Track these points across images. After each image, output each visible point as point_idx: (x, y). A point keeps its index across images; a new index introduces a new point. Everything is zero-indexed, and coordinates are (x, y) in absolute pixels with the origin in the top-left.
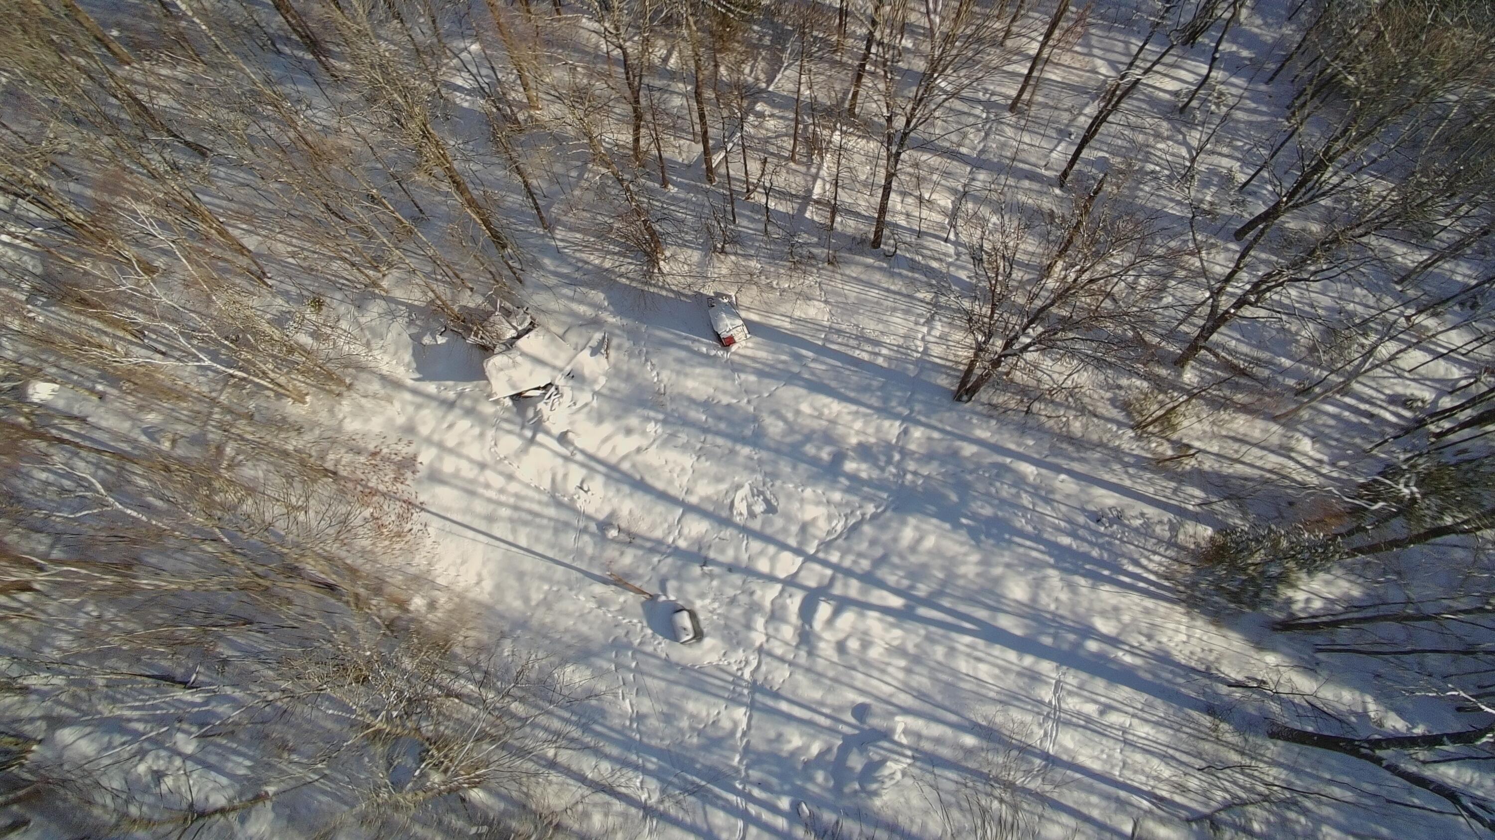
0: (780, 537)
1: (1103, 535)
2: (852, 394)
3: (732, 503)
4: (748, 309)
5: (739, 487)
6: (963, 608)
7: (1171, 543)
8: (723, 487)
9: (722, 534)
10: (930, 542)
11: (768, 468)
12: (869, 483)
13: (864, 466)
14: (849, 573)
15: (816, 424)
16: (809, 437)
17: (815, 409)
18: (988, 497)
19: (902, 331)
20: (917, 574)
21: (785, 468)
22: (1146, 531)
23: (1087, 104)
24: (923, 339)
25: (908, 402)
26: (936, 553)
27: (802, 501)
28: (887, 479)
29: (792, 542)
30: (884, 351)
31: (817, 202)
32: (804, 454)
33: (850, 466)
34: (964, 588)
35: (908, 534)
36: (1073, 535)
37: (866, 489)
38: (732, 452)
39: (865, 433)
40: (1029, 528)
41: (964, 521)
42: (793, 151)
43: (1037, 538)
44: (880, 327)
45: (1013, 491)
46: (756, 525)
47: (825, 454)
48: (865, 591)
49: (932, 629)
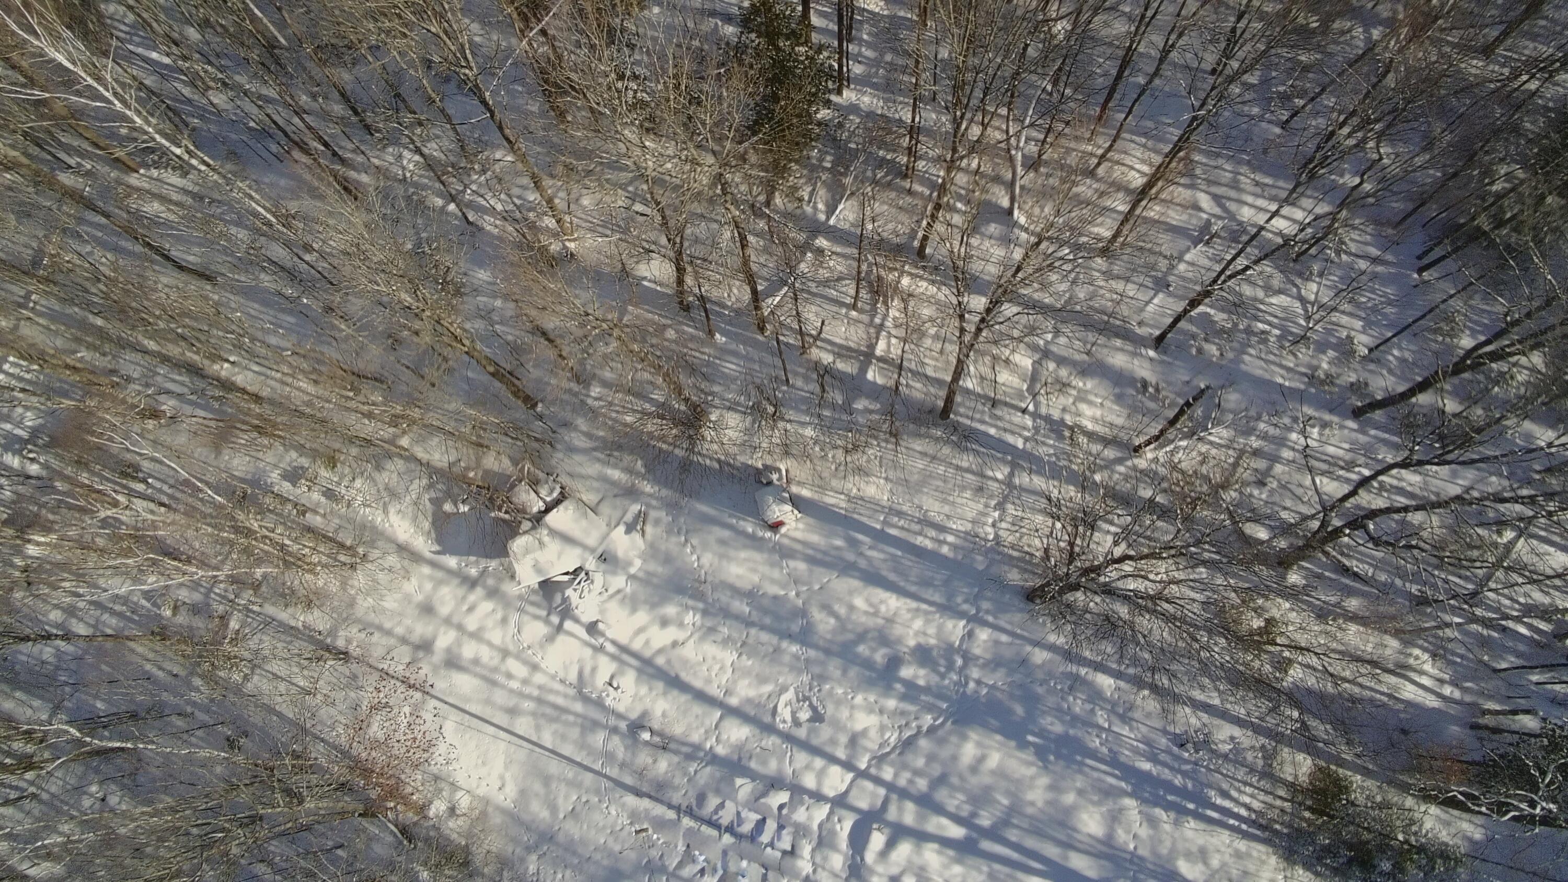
0: (829, 749)
1: (1187, 762)
2: (913, 589)
3: (775, 707)
4: (799, 483)
5: (783, 689)
6: (1031, 843)
7: (1268, 774)
8: (768, 688)
9: (763, 743)
10: (994, 760)
11: (817, 670)
12: (927, 690)
13: (922, 672)
14: (904, 794)
15: (871, 622)
16: (862, 637)
17: (871, 605)
18: (1059, 712)
19: (970, 515)
20: (980, 798)
21: (834, 667)
22: (1235, 757)
24: (994, 525)
25: (974, 600)
26: (1000, 773)
27: (853, 707)
28: (947, 687)
29: (841, 754)
30: (950, 538)
31: (880, 359)
32: (857, 656)
33: (906, 672)
34: (1031, 817)
35: (969, 751)
36: (1153, 759)
37: (923, 697)
38: (777, 650)
39: (925, 634)
40: (1104, 750)
41: (1030, 738)
42: (856, 298)
43: (1114, 761)
44: (947, 509)
45: (1088, 706)
46: (802, 733)
47: (880, 656)
48: (921, 818)
49: (997, 867)
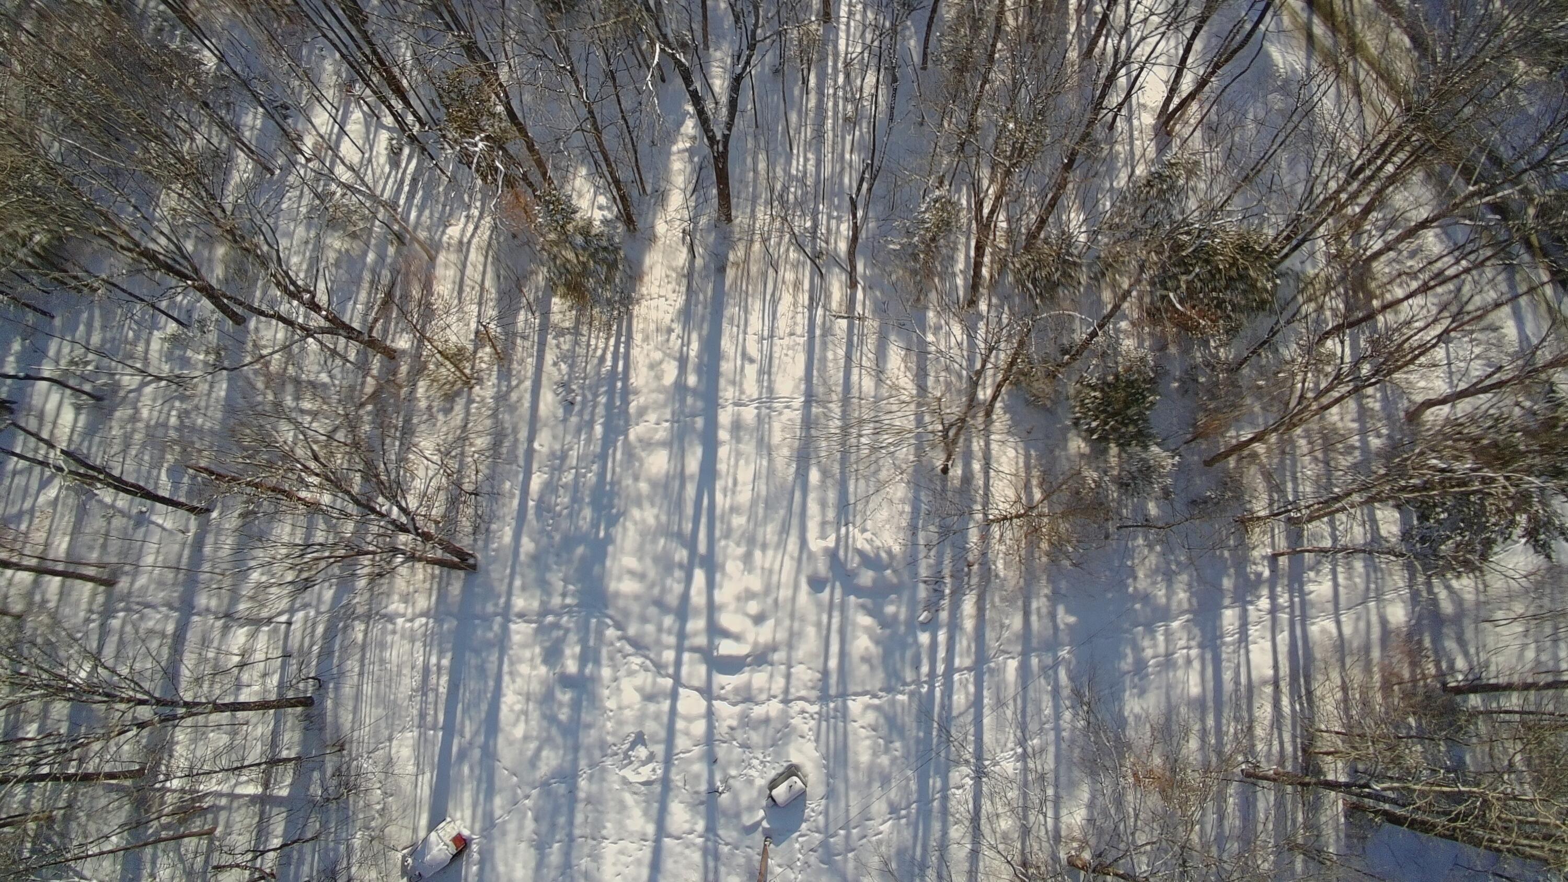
0: (665, 719)
1: (584, 396)
2: (491, 683)
3: (644, 784)
4: (415, 830)
5: (625, 781)
6: (689, 510)
7: (576, 331)
8: (629, 798)
9: (680, 784)
10: (630, 562)
11: (597, 754)
12: (583, 641)
13: (568, 652)
14: (682, 635)
15: (535, 715)
16: (552, 719)
17: (517, 720)
18: (573, 515)
19: (407, 646)
20: (666, 564)
21: (590, 737)
22: (569, 358)
23: (100, 502)
24: (411, 620)
25: (487, 620)
26: (640, 553)
27: (620, 708)
28: (577, 622)
29: (666, 705)
30: (434, 660)
31: (266, 786)
32: (571, 719)
33: (571, 667)
34: (669, 514)
35: (628, 586)
36: (591, 424)
37: (591, 643)
38: (588, 801)
39: (532, 660)
40: (595, 467)
41: (602, 534)
42: (199, 835)
43: (602, 457)
44: (406, 671)
45: (561, 491)
46: (659, 749)
47: (565, 697)
48: (697, 613)
49: (718, 533)
